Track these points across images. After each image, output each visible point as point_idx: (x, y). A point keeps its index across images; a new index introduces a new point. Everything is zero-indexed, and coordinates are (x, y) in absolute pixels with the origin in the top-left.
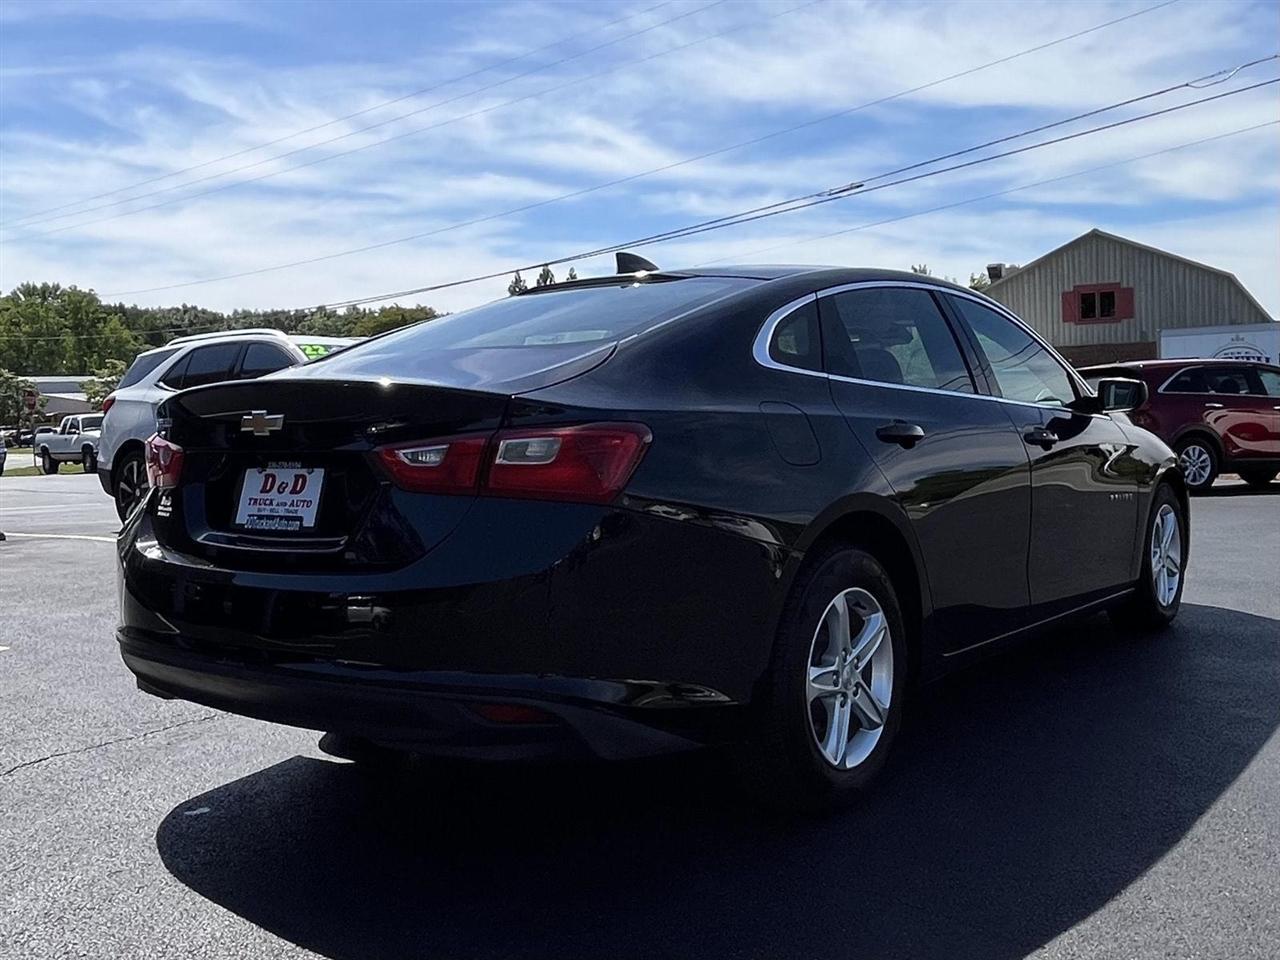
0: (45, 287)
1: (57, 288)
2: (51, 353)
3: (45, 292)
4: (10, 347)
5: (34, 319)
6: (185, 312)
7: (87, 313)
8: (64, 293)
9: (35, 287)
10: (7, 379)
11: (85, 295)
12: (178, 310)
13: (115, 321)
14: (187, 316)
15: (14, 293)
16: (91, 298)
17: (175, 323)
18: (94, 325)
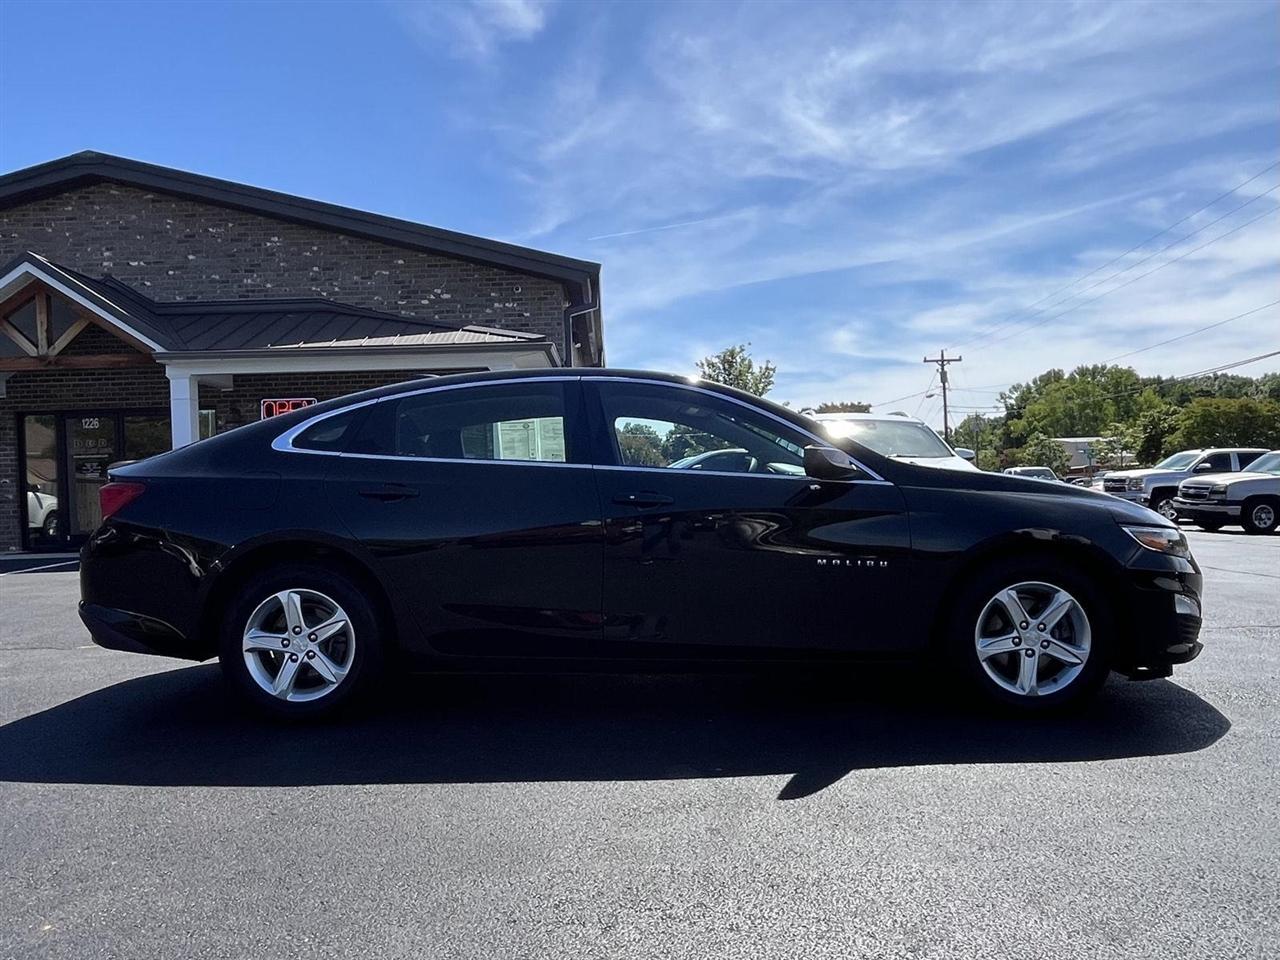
0: (1095, 367)
1: (1104, 368)
2: (1096, 419)
3: (1095, 372)
4: (1065, 416)
5: (1085, 393)
6: (1216, 378)
7: (1126, 387)
8: (1110, 372)
9: (1087, 369)
10: (1042, 440)
11: (1126, 371)
12: (1209, 378)
13: (1148, 392)
14: (1217, 382)
15: (1072, 374)
16: (1129, 373)
17: (1205, 389)
18: (1131, 395)
